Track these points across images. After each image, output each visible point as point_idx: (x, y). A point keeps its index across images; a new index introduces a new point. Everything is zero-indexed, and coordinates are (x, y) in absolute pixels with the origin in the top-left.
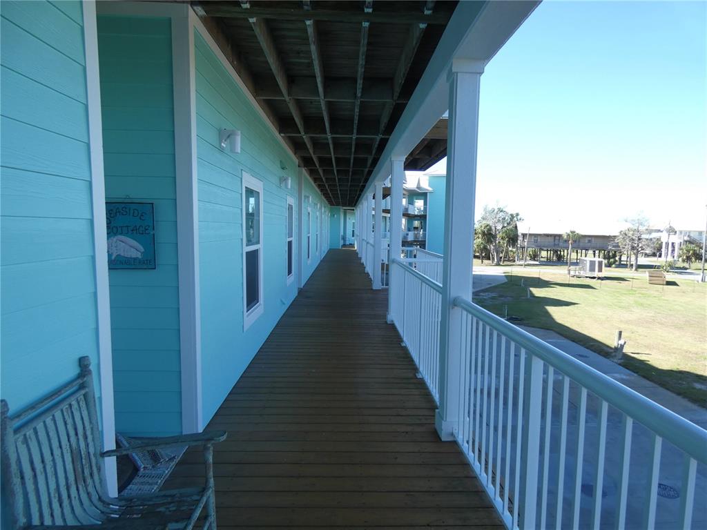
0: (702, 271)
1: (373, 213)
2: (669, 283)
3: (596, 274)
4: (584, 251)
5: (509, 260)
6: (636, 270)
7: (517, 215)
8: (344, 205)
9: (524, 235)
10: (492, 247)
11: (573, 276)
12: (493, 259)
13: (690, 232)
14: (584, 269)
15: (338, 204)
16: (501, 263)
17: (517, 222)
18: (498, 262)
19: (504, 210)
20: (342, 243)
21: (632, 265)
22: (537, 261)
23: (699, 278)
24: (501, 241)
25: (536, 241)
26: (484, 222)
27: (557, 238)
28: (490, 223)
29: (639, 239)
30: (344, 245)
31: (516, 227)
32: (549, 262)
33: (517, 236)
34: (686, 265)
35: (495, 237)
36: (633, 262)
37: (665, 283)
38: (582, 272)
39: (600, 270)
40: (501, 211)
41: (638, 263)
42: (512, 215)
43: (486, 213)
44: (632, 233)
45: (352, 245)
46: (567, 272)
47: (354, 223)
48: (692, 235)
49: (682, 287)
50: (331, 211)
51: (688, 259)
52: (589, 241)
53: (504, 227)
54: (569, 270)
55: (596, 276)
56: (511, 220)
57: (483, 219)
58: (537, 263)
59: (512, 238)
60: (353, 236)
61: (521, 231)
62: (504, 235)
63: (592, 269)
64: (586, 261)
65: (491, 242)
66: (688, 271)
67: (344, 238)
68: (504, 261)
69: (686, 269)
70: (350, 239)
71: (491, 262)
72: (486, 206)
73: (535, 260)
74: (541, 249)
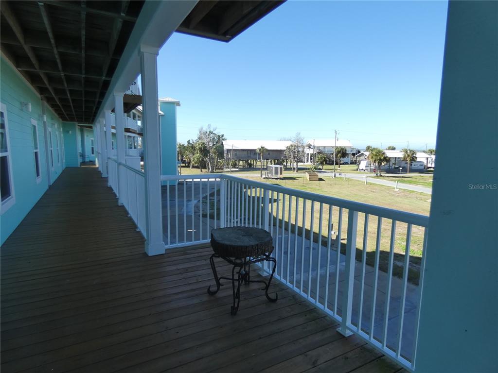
0: (334, 170)
1: (114, 131)
2: (321, 180)
3: (279, 176)
4: (265, 161)
5: (219, 169)
6: (297, 171)
7: (223, 136)
8: (80, 120)
9: (228, 151)
10: (207, 160)
11: (265, 178)
12: (209, 169)
13: (319, 147)
14: (271, 173)
15: (72, 119)
16: (214, 171)
17: (223, 141)
18: (213, 169)
19: (213, 132)
20: (80, 160)
21: (294, 169)
22: (237, 168)
23: (333, 175)
24: (214, 155)
25: (236, 155)
26: (200, 141)
27: (249, 152)
28: (205, 141)
29: (298, 152)
30: (84, 163)
31: (223, 144)
32: (243, 169)
33: (223, 151)
34: (320, 167)
35: (209, 152)
36: (295, 167)
37: (318, 179)
38: (270, 175)
39: (281, 174)
40: (212, 133)
41: (298, 167)
42: (219, 136)
43: (201, 134)
44: (293, 148)
45: (92, 163)
46: (260, 176)
47: (92, 141)
48: (320, 149)
49: (327, 181)
50: (64, 127)
51: (322, 163)
52: (269, 154)
53: (214, 145)
54: (262, 175)
55: (279, 177)
56: (219, 139)
57: (199, 138)
58: (238, 169)
59: (220, 152)
60: (93, 153)
61: (226, 147)
62: (215, 150)
63: (276, 173)
64: (272, 167)
65: (207, 156)
66: (322, 171)
67: (83, 155)
68: (216, 169)
69: (321, 169)
70: (89, 156)
71: (206, 170)
72: (202, 129)
73: (235, 168)
74: (240, 160)
